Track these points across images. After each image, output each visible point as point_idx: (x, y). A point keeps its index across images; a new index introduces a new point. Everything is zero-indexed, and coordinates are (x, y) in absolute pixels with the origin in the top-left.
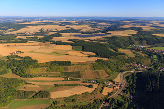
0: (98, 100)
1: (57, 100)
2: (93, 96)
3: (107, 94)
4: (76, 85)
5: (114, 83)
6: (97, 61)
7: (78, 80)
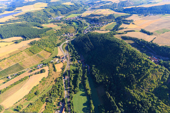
0: (58, 79)
1: (18, 104)
2: (51, 78)
3: (61, 70)
4: (26, 78)
5: (60, 58)
6: (31, 44)
7: (23, 72)
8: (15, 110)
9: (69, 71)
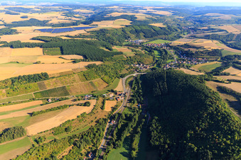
0: (101, 121)
1: (41, 135)
2: (94, 116)
3: (110, 110)
4: (65, 106)
5: (116, 94)
6: (89, 67)
7: (66, 99)
8: (36, 141)
9: (120, 115)
